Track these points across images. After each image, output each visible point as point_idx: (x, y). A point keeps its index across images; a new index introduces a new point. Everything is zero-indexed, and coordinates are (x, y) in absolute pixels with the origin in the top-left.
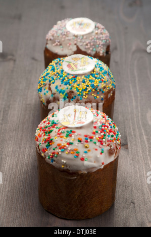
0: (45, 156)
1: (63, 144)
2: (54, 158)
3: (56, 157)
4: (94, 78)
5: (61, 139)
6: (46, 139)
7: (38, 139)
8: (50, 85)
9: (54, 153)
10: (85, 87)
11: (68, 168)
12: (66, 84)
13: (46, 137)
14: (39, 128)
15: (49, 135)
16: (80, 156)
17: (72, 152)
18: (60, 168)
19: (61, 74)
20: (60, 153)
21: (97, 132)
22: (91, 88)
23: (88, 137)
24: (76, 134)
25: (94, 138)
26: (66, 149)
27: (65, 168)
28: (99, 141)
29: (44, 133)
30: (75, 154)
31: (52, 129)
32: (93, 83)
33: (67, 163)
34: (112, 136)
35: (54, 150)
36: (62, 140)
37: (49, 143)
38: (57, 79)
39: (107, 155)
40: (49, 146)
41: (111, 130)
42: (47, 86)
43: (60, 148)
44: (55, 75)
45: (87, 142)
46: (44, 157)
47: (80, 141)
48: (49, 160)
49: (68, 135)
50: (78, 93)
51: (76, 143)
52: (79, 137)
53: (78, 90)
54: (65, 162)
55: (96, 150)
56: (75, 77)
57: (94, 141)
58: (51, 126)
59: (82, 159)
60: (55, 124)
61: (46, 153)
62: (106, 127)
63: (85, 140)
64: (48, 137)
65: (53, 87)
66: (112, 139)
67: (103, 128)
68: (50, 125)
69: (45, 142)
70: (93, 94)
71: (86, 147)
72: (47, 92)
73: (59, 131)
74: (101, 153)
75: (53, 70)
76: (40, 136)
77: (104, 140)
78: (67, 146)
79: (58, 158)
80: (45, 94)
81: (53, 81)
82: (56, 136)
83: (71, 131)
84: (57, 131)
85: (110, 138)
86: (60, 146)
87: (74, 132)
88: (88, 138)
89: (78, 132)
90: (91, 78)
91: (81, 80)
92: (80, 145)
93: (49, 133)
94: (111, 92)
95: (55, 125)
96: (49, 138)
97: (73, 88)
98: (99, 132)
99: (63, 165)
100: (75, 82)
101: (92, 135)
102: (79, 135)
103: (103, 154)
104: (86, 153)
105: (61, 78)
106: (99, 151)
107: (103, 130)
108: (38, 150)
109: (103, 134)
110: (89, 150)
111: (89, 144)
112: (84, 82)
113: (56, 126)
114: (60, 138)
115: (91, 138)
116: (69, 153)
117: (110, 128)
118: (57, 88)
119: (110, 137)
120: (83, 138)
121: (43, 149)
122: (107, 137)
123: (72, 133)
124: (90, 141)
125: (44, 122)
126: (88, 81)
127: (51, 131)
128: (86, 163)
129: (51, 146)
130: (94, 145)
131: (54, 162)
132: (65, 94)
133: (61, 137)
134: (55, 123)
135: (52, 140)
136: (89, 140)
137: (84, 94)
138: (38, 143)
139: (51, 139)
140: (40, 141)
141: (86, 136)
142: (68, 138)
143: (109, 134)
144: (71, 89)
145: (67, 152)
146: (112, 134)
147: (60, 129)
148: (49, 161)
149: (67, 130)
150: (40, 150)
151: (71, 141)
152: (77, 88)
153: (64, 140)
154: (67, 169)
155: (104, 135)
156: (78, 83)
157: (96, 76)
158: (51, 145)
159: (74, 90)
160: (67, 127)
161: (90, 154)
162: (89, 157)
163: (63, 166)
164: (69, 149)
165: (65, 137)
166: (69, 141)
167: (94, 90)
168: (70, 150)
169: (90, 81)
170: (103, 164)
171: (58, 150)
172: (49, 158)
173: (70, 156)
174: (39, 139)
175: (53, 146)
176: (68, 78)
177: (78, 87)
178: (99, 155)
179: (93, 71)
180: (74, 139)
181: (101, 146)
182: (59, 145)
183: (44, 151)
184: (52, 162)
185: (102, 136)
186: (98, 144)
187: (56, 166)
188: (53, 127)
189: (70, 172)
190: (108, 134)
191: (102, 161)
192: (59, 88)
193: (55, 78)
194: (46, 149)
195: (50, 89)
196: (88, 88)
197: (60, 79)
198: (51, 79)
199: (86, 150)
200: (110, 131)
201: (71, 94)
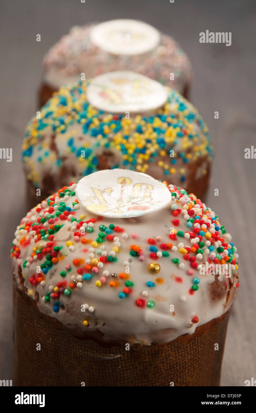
0: (37, 294)
1: (88, 261)
2: (63, 300)
3: (69, 296)
4: (165, 125)
5: (84, 247)
6: (42, 248)
7: (19, 252)
8: (53, 137)
9: (61, 285)
10: (143, 143)
11: (98, 326)
12: (95, 134)
13: (43, 243)
14: (23, 226)
15: (51, 239)
16: (136, 295)
17: (112, 282)
18: (78, 327)
19: (82, 113)
20: (79, 284)
21: (181, 235)
22: (156, 147)
23: (159, 244)
24: (125, 235)
25: (174, 248)
26: (97, 274)
27: (92, 326)
28: (186, 258)
29: (38, 233)
30: (122, 288)
31: (59, 223)
32: (162, 136)
33: (98, 314)
34: (220, 251)
35: (63, 275)
36: (85, 251)
37: (50, 259)
38: (71, 124)
39: (207, 296)
40: (50, 266)
41: (217, 234)
42: (47, 141)
43: (80, 272)
44: (68, 114)
45: (154, 256)
46: (34, 298)
47: (136, 253)
48: (47, 305)
49: (103, 237)
50: (125, 157)
51: (125, 258)
52: (133, 243)
53: (125, 150)
54: (91, 309)
55: (179, 280)
56: (118, 117)
57: (173, 256)
58: (58, 215)
59: (141, 303)
60: (69, 211)
61: (39, 288)
62: (204, 226)
63: (149, 253)
64: (49, 242)
65: (62, 141)
66: (220, 256)
67: (197, 225)
68: (54, 214)
69: (40, 256)
70: (161, 163)
71: (153, 271)
72: (47, 154)
73: (78, 227)
74: (192, 291)
75: (64, 103)
76: (26, 243)
77: (199, 256)
78: (101, 264)
79: (74, 298)
80: (40, 160)
81: (62, 127)
82: (69, 238)
83: (112, 228)
84: (74, 227)
85: (214, 254)
86: (82, 266)
87: (119, 231)
88: (157, 247)
89: (130, 230)
90: (157, 123)
91: (133, 126)
92: (136, 264)
93: (52, 233)
94: (204, 165)
95: (67, 214)
96: (50, 246)
97: (112, 144)
98: (187, 235)
99: (88, 319)
100: (117, 131)
101: (167, 241)
102: (134, 238)
103: (196, 293)
104: (150, 285)
105: (84, 121)
106: (187, 284)
107: (196, 233)
108: (18, 280)
109: (196, 240)
110: (159, 281)
111: (159, 262)
112: (140, 131)
113: (70, 216)
114: (80, 244)
115: (166, 248)
116: (104, 284)
117: (213, 230)
118: (71, 143)
119: (215, 250)
120: (145, 248)
121: (34, 277)
122: (208, 251)
123: (114, 234)
124: (164, 255)
125: (39, 210)
126: (150, 130)
127: (58, 229)
128: (150, 313)
129: (54, 267)
130: (173, 266)
131: (61, 311)
132: (91, 158)
133: (85, 242)
134: (69, 209)
135: (58, 251)
136: (160, 253)
137: (140, 161)
138: (19, 261)
139: (55, 247)
140: (26, 255)
141: (152, 242)
142: (103, 246)
143: (212, 244)
144: (107, 145)
145: (98, 282)
146: (218, 244)
147: (81, 223)
148: (48, 309)
149: (99, 224)
150: (23, 280)
151: (113, 253)
152: (122, 144)
153: (92, 249)
154: (98, 331)
155: (200, 245)
156: (126, 133)
157: (169, 119)
158: (56, 263)
159: (116, 149)
160: (100, 218)
161: (161, 290)
162: (158, 298)
163: (85, 322)
164: (106, 272)
165: (95, 243)
166: (105, 253)
167: (163, 153)
168: (108, 278)
169: (155, 130)
170: (195, 320)
171: (74, 277)
172: (48, 301)
173: (108, 294)
174: (23, 251)
175: (62, 266)
176: (100, 120)
177: (124, 141)
178: (185, 297)
179: (163, 108)
180: (120, 248)
181: (191, 270)
182: (77, 263)
183: (35, 280)
184: (57, 311)
185: (194, 245)
186: (184, 264)
187: (65, 324)
188: (64, 218)
189: (106, 339)
190: (208, 243)
191: (194, 314)
192: (78, 145)
193: (67, 120)
194: (40, 275)
195: (53, 147)
196: (149, 145)
197: (79, 122)
198: (57, 123)
199: (152, 278)
200: (215, 237)
201: (106, 161)
